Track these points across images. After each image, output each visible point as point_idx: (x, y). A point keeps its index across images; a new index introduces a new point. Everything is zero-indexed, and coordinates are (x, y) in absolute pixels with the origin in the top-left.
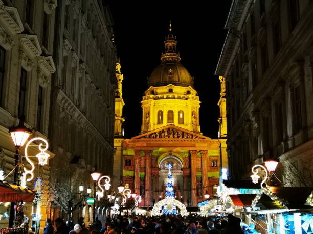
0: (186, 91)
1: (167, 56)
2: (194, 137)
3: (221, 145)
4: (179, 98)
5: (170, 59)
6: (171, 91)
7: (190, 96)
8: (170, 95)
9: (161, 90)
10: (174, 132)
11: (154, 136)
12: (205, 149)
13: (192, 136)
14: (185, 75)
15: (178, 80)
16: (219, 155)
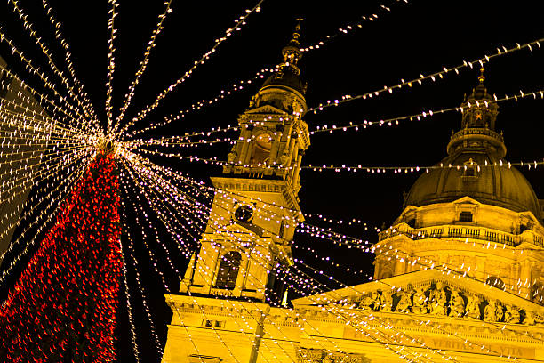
0: (516, 224)
1: (466, 136)
4: (491, 238)
5: (475, 144)
6: (466, 217)
7: (528, 234)
8: (464, 229)
9: (438, 215)
10: (449, 295)
14: (514, 182)
15: (490, 191)
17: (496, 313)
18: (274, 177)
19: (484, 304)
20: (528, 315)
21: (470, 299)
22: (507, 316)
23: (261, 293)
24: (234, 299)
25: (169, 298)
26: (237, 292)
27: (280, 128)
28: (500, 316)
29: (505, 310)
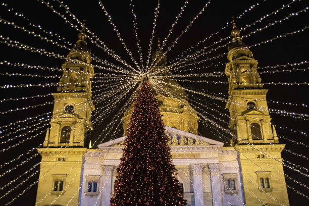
0: (180, 104)
2: (197, 143)
6: (161, 103)
12: (216, 161)
13: (194, 141)
16: (237, 172)
17: (184, 141)
18: (81, 91)
19: (179, 138)
20: (197, 140)
21: (173, 137)
22: (188, 142)
23: (82, 143)
24: (71, 147)
25: (39, 150)
26: (71, 144)
27: (81, 69)
28: (186, 142)
29: (187, 139)
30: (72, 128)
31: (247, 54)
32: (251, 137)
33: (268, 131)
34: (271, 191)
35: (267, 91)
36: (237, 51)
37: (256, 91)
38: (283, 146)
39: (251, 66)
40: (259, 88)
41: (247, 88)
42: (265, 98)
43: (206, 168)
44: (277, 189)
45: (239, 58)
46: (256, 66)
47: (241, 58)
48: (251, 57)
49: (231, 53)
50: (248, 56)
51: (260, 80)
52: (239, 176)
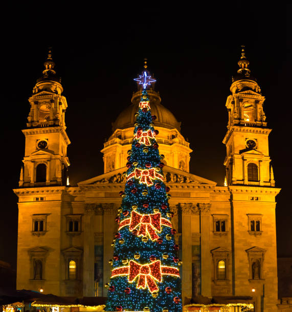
2: (188, 181)
3: (231, 196)
11: (117, 181)
12: (207, 202)
13: (185, 179)
16: (229, 213)
17: (173, 179)
18: (54, 125)
20: (188, 179)
23: (60, 182)
24: (48, 186)
25: (15, 190)
26: (47, 183)
27: (52, 101)
28: (176, 180)
29: (177, 177)
30: (48, 166)
31: (253, 88)
32: (246, 178)
33: (265, 173)
34: (261, 234)
35: (269, 131)
36: (243, 84)
37: (259, 129)
38: (278, 190)
39: (257, 102)
40: (262, 127)
41: (249, 125)
42: (267, 138)
43: (197, 208)
44: (267, 233)
45: (244, 92)
46: (262, 102)
47: (246, 92)
48: (258, 92)
49: (235, 85)
50: (255, 91)
51: (265, 118)
52: (230, 217)
